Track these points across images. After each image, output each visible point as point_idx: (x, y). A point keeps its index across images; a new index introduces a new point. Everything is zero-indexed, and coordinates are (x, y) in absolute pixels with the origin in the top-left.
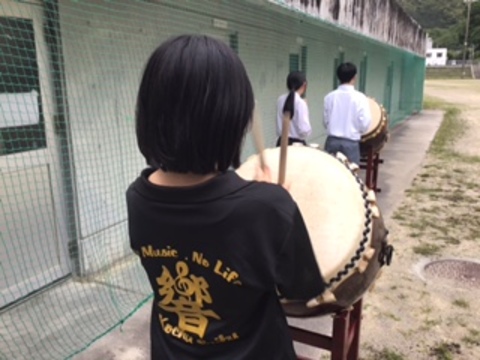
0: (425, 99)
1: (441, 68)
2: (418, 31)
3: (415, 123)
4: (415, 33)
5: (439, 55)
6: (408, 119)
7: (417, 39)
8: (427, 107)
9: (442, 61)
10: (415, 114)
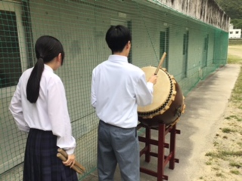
0: (228, 57)
1: (238, 39)
2: (223, 15)
3: (221, 74)
4: (221, 16)
5: (237, 32)
6: (218, 71)
7: (223, 20)
8: (230, 62)
9: (238, 36)
10: (222, 67)
